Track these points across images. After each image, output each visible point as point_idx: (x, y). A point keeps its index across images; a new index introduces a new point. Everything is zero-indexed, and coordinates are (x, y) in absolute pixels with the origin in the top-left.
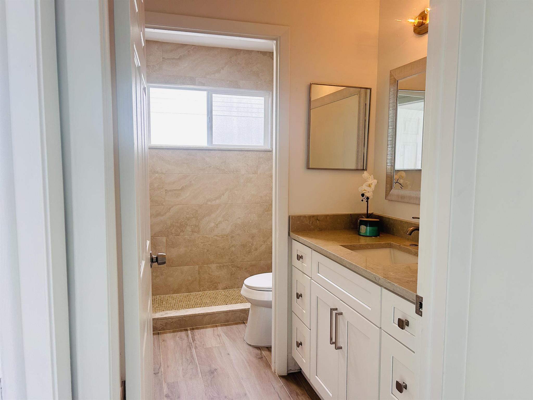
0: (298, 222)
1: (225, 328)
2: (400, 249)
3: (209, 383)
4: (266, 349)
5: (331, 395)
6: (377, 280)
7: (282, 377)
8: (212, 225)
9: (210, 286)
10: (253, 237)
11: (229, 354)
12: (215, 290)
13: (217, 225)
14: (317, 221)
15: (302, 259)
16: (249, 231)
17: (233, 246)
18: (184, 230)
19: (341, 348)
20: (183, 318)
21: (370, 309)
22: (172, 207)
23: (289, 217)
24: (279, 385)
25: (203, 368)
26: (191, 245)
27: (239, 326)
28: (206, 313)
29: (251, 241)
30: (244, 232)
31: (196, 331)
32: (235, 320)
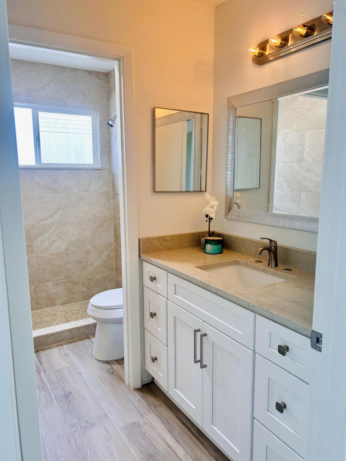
0: (148, 244)
1: (70, 345)
2: (246, 265)
3: (66, 409)
4: (116, 363)
5: (194, 407)
6: (251, 307)
7: (137, 389)
8: (46, 244)
9: (48, 304)
10: (88, 253)
11: (80, 374)
12: (53, 307)
13: (51, 244)
14: (165, 241)
15: (155, 280)
16: (83, 248)
17: (68, 263)
19: (206, 366)
21: (241, 333)
23: (139, 239)
24: (137, 398)
25: (57, 393)
27: (85, 341)
28: (50, 334)
29: (86, 256)
30: (79, 249)
31: (41, 352)
32: (80, 337)
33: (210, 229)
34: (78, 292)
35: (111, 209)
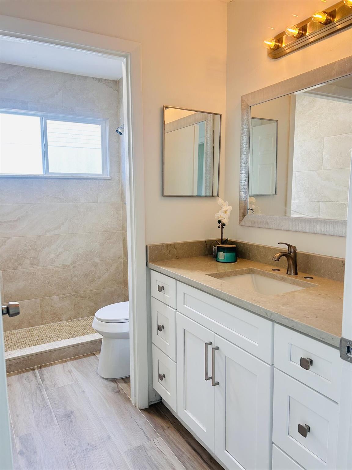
0: (156, 252)
1: (74, 362)
2: (263, 274)
3: (67, 429)
4: (122, 381)
5: (205, 431)
6: (269, 315)
7: (144, 410)
8: (52, 256)
9: (53, 319)
10: (96, 266)
11: (84, 392)
12: (58, 322)
13: (58, 256)
14: (175, 249)
15: (164, 290)
16: (91, 260)
17: (75, 276)
18: (22, 263)
19: (218, 384)
20: (30, 357)
21: (257, 345)
22: (8, 239)
23: (147, 247)
24: (143, 420)
25: (58, 412)
26: (31, 278)
27: (90, 358)
28: (54, 349)
29: (94, 269)
30: (86, 261)
31: (43, 369)
32: (85, 353)
33: (223, 238)
34: (84, 307)
35: (120, 220)
